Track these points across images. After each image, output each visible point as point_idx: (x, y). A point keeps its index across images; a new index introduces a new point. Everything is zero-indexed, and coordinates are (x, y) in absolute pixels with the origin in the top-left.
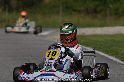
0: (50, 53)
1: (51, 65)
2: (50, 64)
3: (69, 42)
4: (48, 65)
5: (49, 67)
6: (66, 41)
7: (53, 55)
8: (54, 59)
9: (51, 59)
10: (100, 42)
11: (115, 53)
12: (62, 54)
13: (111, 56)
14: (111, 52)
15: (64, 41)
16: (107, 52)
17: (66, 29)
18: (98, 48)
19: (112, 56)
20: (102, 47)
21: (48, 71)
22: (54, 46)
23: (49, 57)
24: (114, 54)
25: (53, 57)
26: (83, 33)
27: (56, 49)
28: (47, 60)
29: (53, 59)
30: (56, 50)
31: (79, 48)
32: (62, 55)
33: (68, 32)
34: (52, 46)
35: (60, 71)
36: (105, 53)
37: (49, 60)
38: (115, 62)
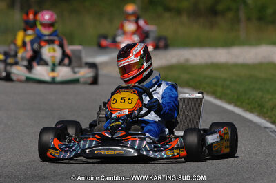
10: (225, 80)
11: (257, 105)
13: (248, 113)
14: (248, 104)
16: (239, 103)
18: (219, 94)
19: (251, 111)
20: (229, 91)
24: (255, 108)
26: (187, 60)
36: (236, 105)
38: (257, 125)
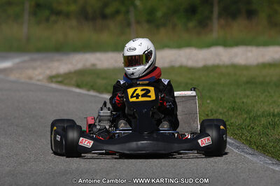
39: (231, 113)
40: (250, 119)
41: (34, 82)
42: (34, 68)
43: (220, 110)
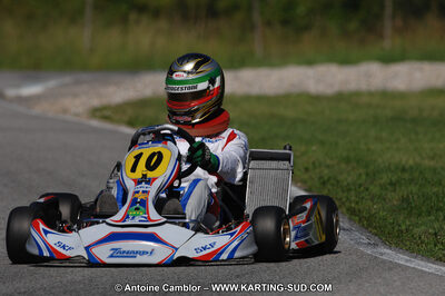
0: (138, 158)
1: (144, 203)
2: (140, 197)
3: (197, 120)
4: (134, 201)
5: (137, 209)
6: (187, 119)
7: (150, 167)
8: (155, 179)
9: (145, 180)
12: (180, 164)
15: (181, 119)
17: (185, 75)
21: (136, 222)
22: (149, 133)
23: (138, 175)
25: (150, 174)
27: (160, 145)
28: (130, 185)
29: (149, 182)
30: (158, 148)
31: (235, 141)
32: (180, 168)
33: (196, 87)
34: (144, 134)
35: (175, 223)
37: (138, 182)
39: (343, 166)
40: (367, 175)
41: (68, 117)
42: (75, 96)
43: (329, 162)
